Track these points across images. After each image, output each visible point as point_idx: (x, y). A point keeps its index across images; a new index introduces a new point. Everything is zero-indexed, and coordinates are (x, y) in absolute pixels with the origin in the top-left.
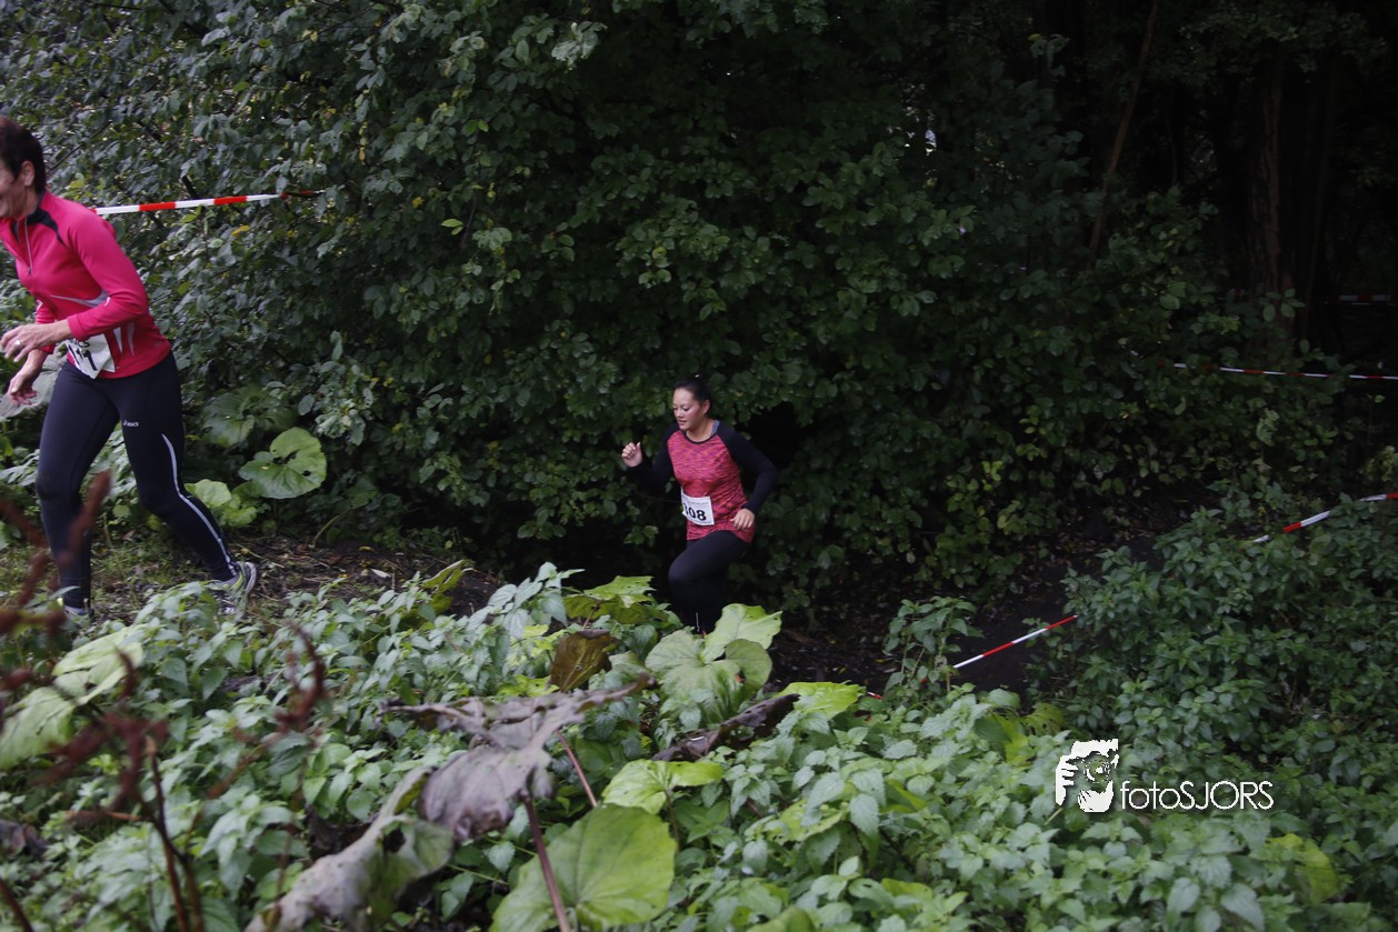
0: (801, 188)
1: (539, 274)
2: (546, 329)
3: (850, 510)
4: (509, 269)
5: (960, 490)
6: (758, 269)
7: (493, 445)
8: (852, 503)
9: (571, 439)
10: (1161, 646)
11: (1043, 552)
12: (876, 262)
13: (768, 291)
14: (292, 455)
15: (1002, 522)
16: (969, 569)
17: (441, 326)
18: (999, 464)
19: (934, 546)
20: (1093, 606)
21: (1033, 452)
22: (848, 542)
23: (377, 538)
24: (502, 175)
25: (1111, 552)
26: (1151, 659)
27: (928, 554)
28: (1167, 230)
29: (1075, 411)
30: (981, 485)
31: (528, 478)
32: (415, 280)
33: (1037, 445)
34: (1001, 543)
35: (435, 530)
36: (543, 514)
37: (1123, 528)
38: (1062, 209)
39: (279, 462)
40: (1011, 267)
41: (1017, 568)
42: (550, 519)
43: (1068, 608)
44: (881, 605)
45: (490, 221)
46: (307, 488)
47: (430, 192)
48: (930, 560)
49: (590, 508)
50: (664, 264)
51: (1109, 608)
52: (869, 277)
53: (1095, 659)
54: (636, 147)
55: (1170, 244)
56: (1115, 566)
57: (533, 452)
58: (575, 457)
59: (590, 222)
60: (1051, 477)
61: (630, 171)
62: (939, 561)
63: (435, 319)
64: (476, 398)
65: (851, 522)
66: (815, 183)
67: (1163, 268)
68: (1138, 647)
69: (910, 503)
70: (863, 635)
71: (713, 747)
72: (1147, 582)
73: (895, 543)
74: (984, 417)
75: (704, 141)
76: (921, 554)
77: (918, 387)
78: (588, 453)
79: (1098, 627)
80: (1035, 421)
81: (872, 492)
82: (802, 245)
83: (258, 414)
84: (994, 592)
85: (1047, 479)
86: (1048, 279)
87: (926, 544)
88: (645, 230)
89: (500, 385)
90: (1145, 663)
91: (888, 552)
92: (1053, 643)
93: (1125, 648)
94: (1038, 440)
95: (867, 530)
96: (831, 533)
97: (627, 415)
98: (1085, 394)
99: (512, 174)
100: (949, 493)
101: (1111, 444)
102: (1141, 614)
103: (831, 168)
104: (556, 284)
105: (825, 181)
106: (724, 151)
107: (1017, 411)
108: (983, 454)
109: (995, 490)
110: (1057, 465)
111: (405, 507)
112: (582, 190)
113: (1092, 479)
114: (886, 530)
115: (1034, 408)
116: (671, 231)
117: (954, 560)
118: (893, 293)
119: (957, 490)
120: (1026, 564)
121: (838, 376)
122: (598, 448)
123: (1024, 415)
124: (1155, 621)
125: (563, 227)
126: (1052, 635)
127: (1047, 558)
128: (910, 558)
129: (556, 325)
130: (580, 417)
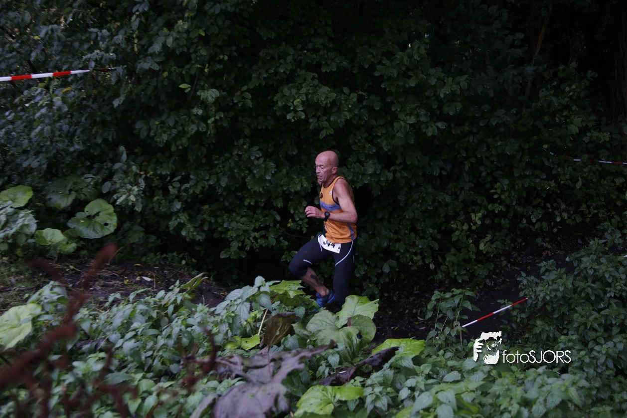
0: (373, 66)
1: (232, 114)
2: (236, 144)
3: (398, 240)
4: (216, 112)
5: (459, 229)
6: (350, 111)
7: (206, 207)
8: (400, 237)
9: (250, 203)
10: (576, 315)
11: (504, 263)
12: (414, 106)
13: (355, 122)
14: (97, 214)
15: (482, 247)
16: (464, 272)
17: (178, 143)
18: (480, 215)
19: (444, 259)
20: (538, 293)
21: (497, 208)
22: (398, 258)
23: (143, 259)
24: (212, 59)
25: (545, 263)
26: (570, 322)
27: (441, 264)
28: (570, 86)
29: (520, 186)
30: (470, 227)
31: (225, 226)
32: (164, 118)
33: (500, 204)
34: (482, 258)
35: (175, 254)
36: (235, 245)
37: (547, 249)
38: (513, 75)
39: (89, 217)
40: (486, 108)
41: (490, 271)
42: (239, 248)
43: (522, 294)
44: (416, 292)
45: (206, 85)
46: (107, 233)
47: (173, 69)
48: (443, 268)
49: (261, 242)
50: (300, 108)
51: (547, 294)
52: (410, 114)
53: (539, 322)
54: (284, 44)
55: (571, 93)
56: (547, 270)
57: (229, 211)
58: (251, 214)
59: (260, 85)
60: (507, 221)
61: (280, 58)
62: (448, 268)
63: (175, 139)
64: (198, 182)
65: (400, 247)
66: (380, 63)
67: (567, 107)
68: (563, 316)
69: (431, 236)
70: (407, 309)
71: (353, 377)
72: (567, 279)
73: (423, 259)
74: (470, 189)
75: (320, 41)
76: (438, 265)
77: (436, 173)
78: (259, 212)
79: (540, 304)
80: (499, 191)
81: (411, 231)
82: (373, 97)
83: (76, 191)
84: (478, 285)
85: (505, 223)
86: (506, 114)
87: (440, 258)
88: (290, 89)
89: (211, 175)
90: (567, 324)
91: (420, 263)
92: (515, 313)
93: (556, 316)
94: (500, 201)
95: (408, 251)
96: (388, 253)
97: (279, 190)
98: (526, 176)
99: (218, 58)
100: (452, 231)
101: (540, 203)
102: (564, 297)
103: (389, 55)
104: (240, 119)
105: (386, 62)
106: (331, 45)
107: (488, 186)
108: (470, 209)
109: (477, 229)
110: (511, 215)
111: (159, 242)
112: (254, 67)
113: (529, 222)
114: (419, 251)
115: (498, 184)
116: (304, 90)
117: (456, 267)
118: (423, 123)
119: (457, 229)
120: (495, 269)
121: (393, 168)
122: (264, 208)
123: (492, 188)
124: (571, 301)
125: (245, 88)
126: (514, 308)
127: (507, 266)
128: (432, 266)
129: (241, 141)
130: (255, 192)
